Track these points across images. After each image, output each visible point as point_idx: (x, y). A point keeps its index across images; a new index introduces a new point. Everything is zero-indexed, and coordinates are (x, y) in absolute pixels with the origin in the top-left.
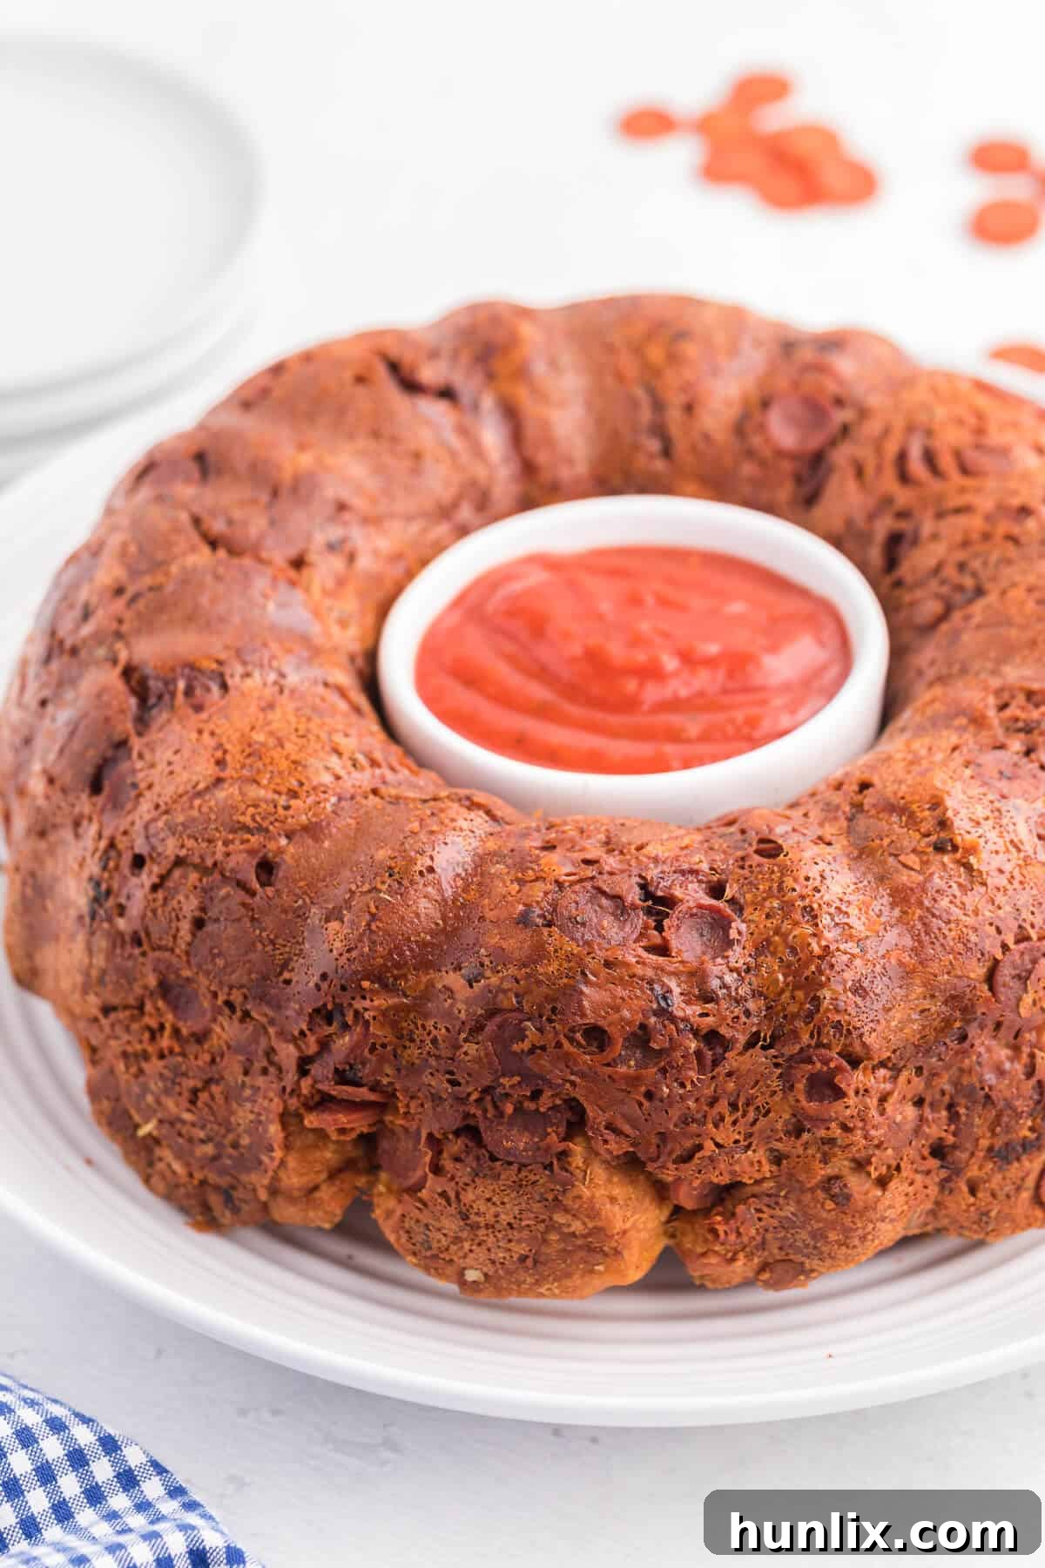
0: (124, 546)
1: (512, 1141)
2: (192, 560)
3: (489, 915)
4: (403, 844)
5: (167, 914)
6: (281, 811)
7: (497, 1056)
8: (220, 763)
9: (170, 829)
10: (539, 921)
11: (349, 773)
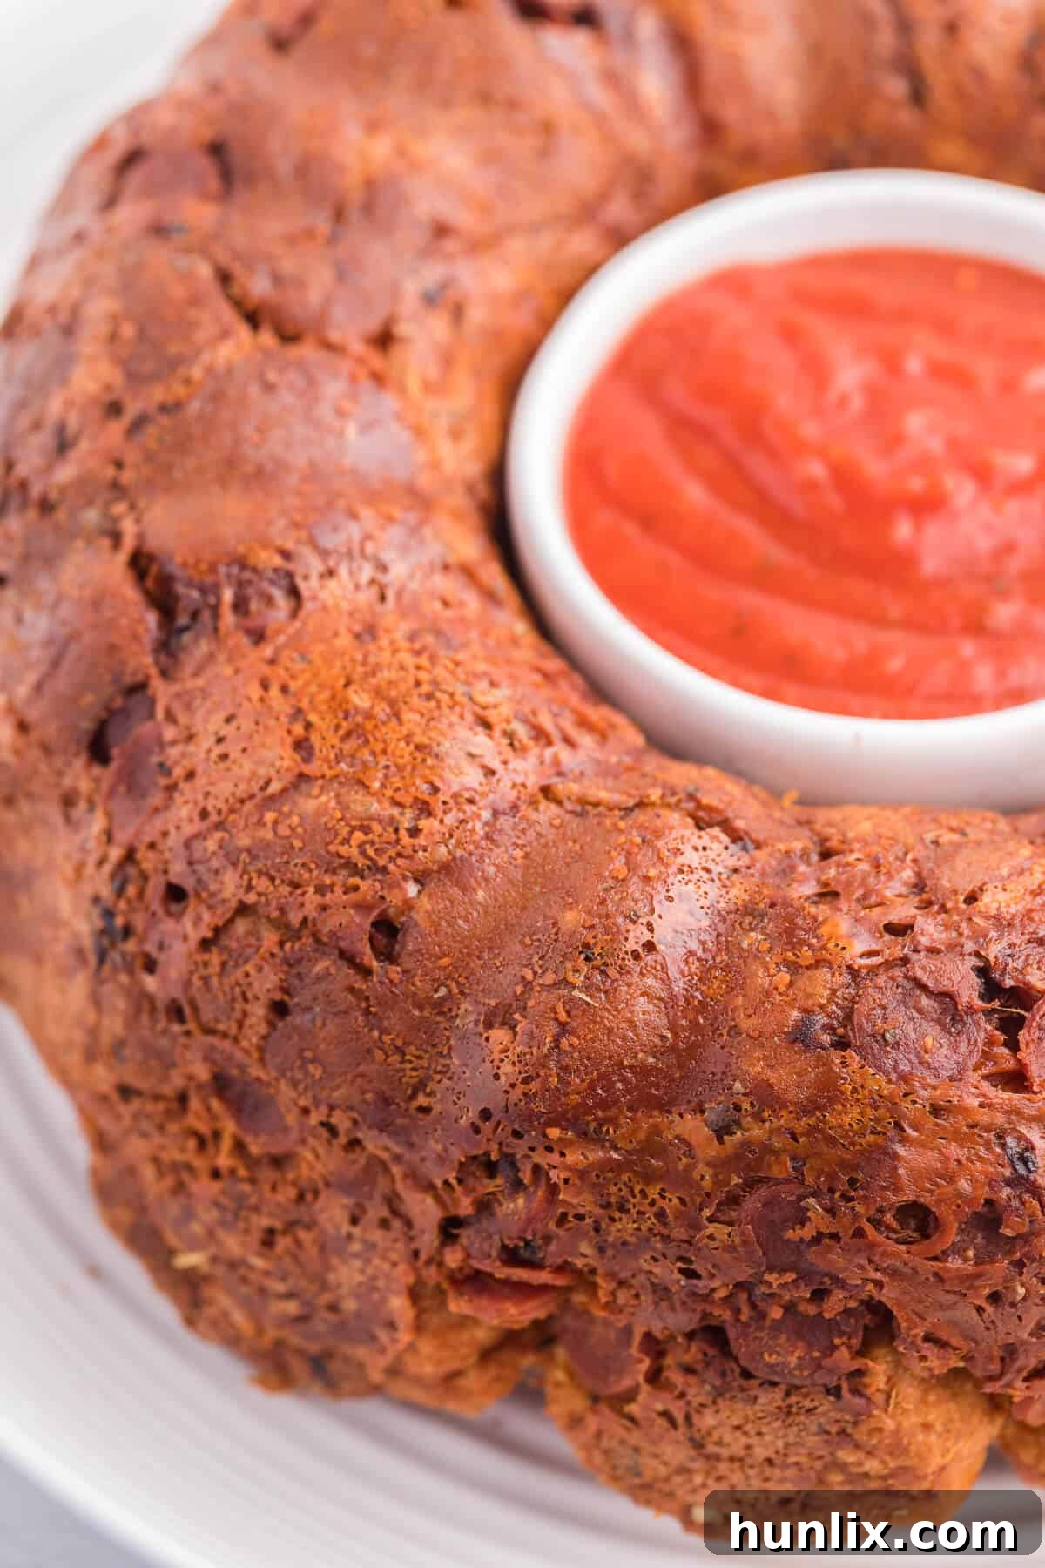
0: (115, 320)
1: (779, 1354)
2: (225, 353)
3: (745, 1024)
4: (603, 902)
5: (227, 988)
6: (406, 839)
7: (761, 1245)
8: (302, 746)
9: (227, 855)
10: (826, 1039)
11: (505, 763)
